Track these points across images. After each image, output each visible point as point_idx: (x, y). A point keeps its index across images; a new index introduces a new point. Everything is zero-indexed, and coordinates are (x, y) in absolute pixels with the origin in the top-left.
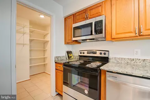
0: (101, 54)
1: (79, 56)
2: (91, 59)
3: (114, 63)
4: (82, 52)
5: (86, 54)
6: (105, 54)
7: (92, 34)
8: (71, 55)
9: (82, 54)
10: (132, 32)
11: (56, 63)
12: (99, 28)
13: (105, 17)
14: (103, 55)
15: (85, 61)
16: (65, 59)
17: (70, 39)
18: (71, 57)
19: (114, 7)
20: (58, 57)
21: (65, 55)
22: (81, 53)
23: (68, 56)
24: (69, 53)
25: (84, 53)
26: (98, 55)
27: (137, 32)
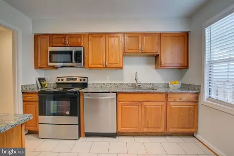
0: (81, 80)
1: (57, 83)
2: (71, 85)
3: (92, 87)
4: (61, 79)
5: (65, 81)
6: (84, 80)
7: (72, 62)
8: (45, 83)
9: (61, 82)
10: (101, 64)
11: (23, 93)
12: (78, 57)
13: (84, 48)
14: (82, 82)
15: (64, 88)
16: (36, 87)
17: (45, 63)
18: (44, 85)
19: (90, 42)
20: (27, 86)
21: (35, 83)
22: (59, 80)
23: (41, 84)
24: (41, 80)
25: (62, 80)
26: (78, 81)
27: (104, 64)
